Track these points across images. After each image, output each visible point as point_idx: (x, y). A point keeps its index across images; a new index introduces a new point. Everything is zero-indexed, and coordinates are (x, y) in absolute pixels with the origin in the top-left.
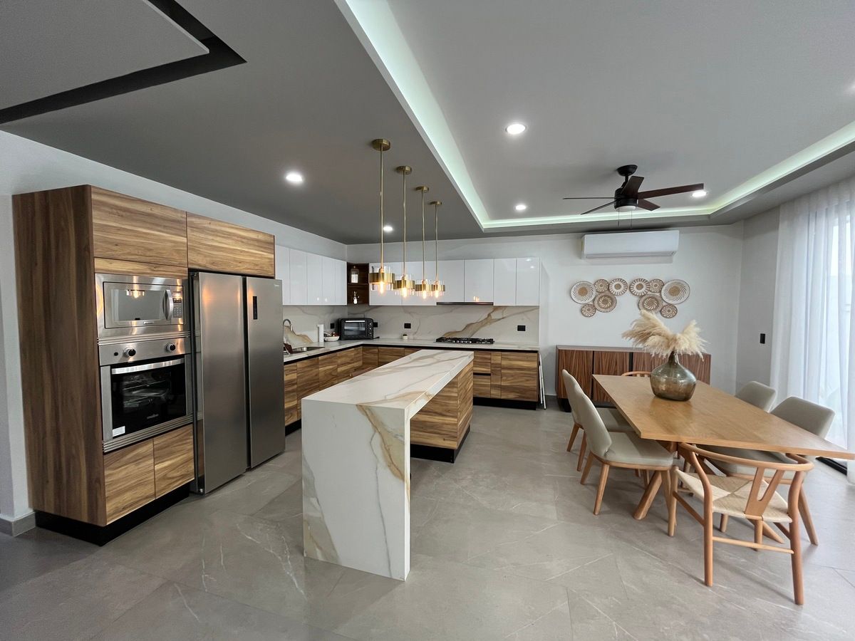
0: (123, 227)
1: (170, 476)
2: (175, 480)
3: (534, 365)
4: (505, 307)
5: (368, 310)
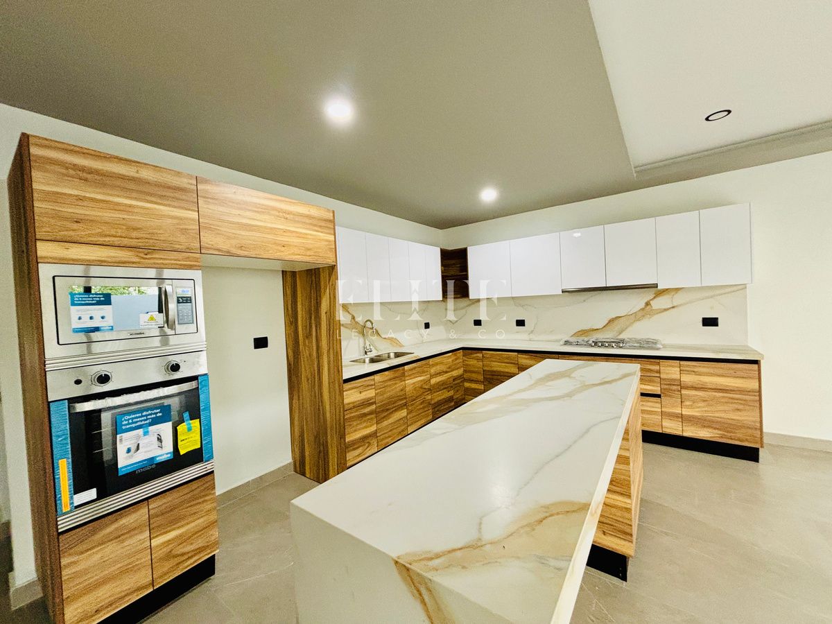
0: (88, 195)
1: (179, 552)
2: (186, 557)
3: (753, 385)
4: (677, 290)
5: (469, 305)
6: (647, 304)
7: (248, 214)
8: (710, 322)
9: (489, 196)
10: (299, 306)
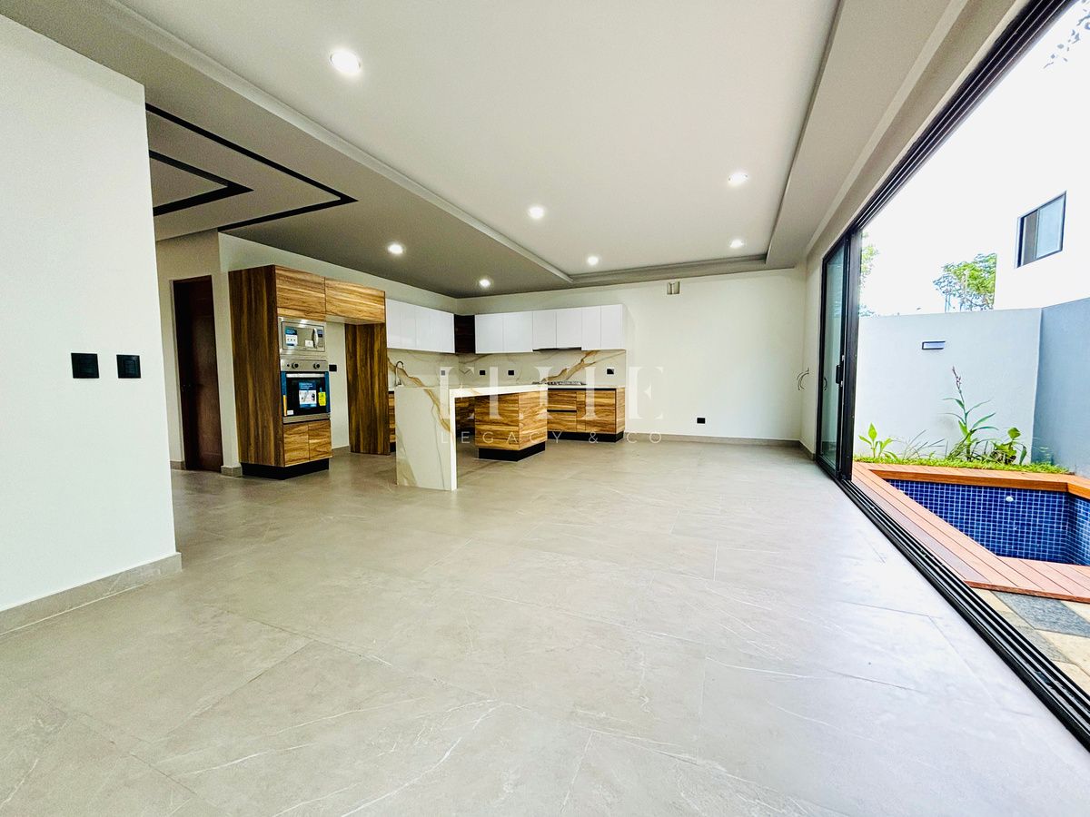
0: (291, 288)
1: (318, 450)
2: (320, 453)
3: (613, 401)
4: (597, 351)
5: (476, 360)
6: (582, 360)
7: (344, 294)
8: (610, 372)
9: (485, 283)
10: (358, 347)
